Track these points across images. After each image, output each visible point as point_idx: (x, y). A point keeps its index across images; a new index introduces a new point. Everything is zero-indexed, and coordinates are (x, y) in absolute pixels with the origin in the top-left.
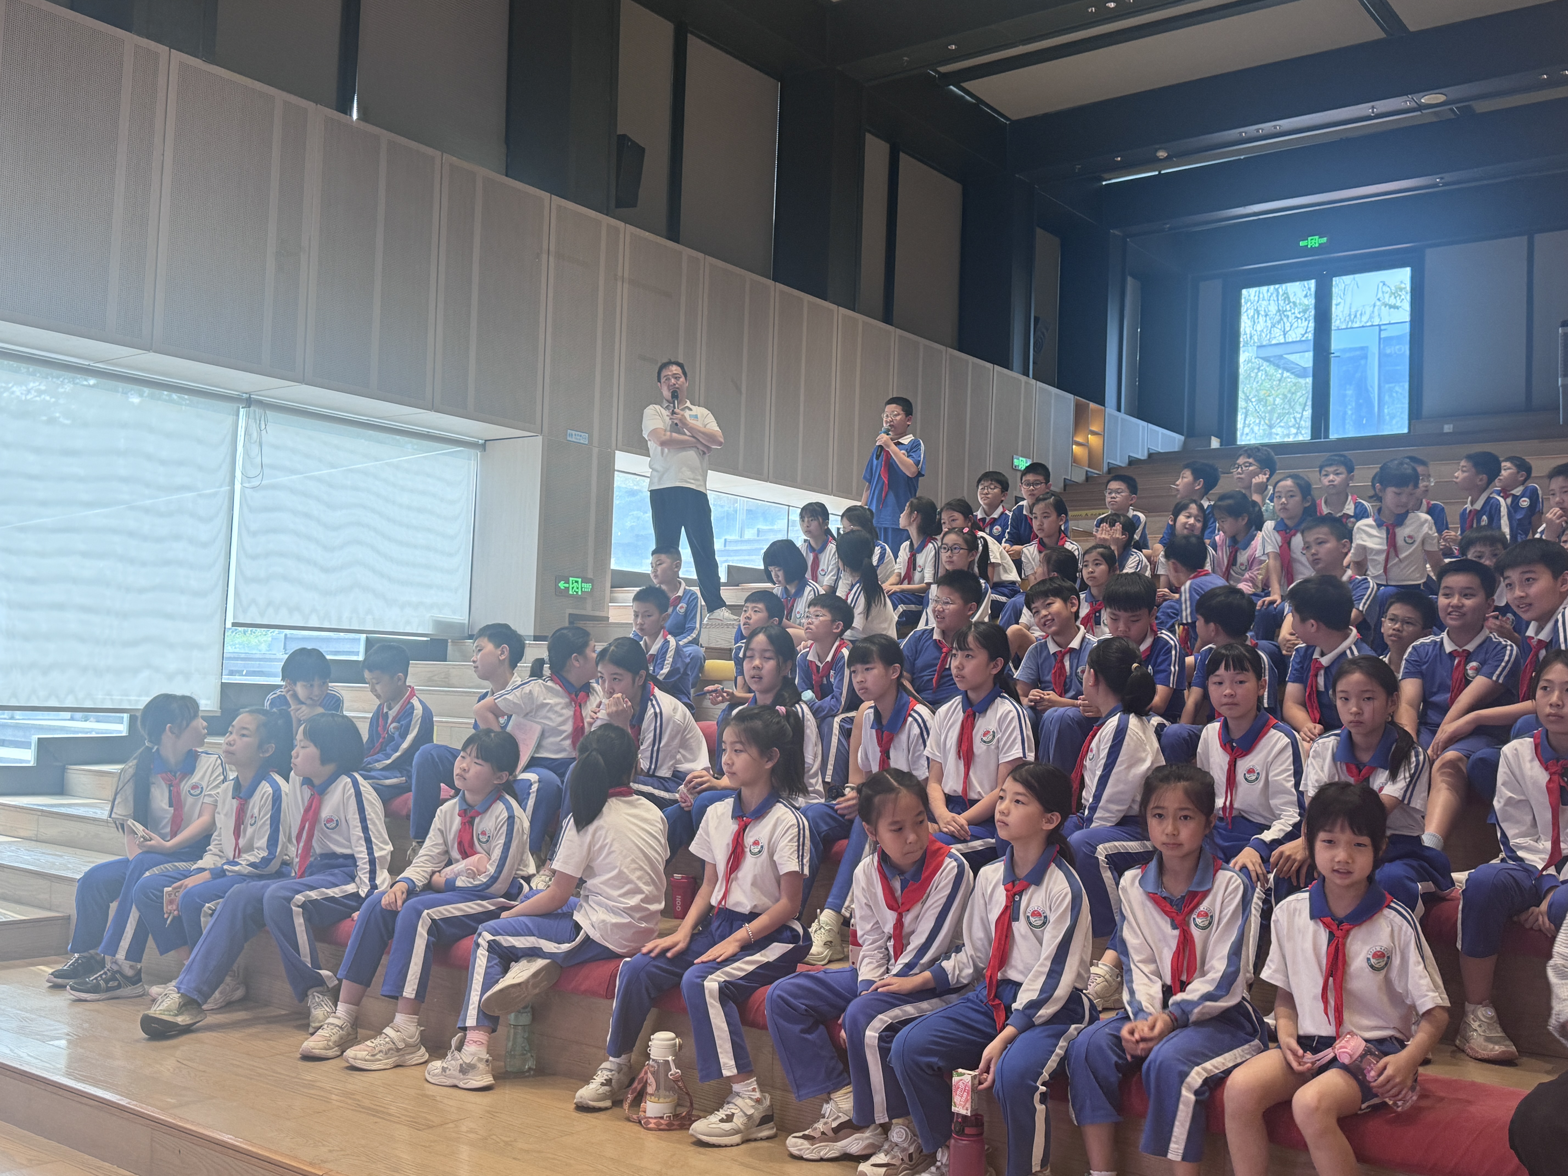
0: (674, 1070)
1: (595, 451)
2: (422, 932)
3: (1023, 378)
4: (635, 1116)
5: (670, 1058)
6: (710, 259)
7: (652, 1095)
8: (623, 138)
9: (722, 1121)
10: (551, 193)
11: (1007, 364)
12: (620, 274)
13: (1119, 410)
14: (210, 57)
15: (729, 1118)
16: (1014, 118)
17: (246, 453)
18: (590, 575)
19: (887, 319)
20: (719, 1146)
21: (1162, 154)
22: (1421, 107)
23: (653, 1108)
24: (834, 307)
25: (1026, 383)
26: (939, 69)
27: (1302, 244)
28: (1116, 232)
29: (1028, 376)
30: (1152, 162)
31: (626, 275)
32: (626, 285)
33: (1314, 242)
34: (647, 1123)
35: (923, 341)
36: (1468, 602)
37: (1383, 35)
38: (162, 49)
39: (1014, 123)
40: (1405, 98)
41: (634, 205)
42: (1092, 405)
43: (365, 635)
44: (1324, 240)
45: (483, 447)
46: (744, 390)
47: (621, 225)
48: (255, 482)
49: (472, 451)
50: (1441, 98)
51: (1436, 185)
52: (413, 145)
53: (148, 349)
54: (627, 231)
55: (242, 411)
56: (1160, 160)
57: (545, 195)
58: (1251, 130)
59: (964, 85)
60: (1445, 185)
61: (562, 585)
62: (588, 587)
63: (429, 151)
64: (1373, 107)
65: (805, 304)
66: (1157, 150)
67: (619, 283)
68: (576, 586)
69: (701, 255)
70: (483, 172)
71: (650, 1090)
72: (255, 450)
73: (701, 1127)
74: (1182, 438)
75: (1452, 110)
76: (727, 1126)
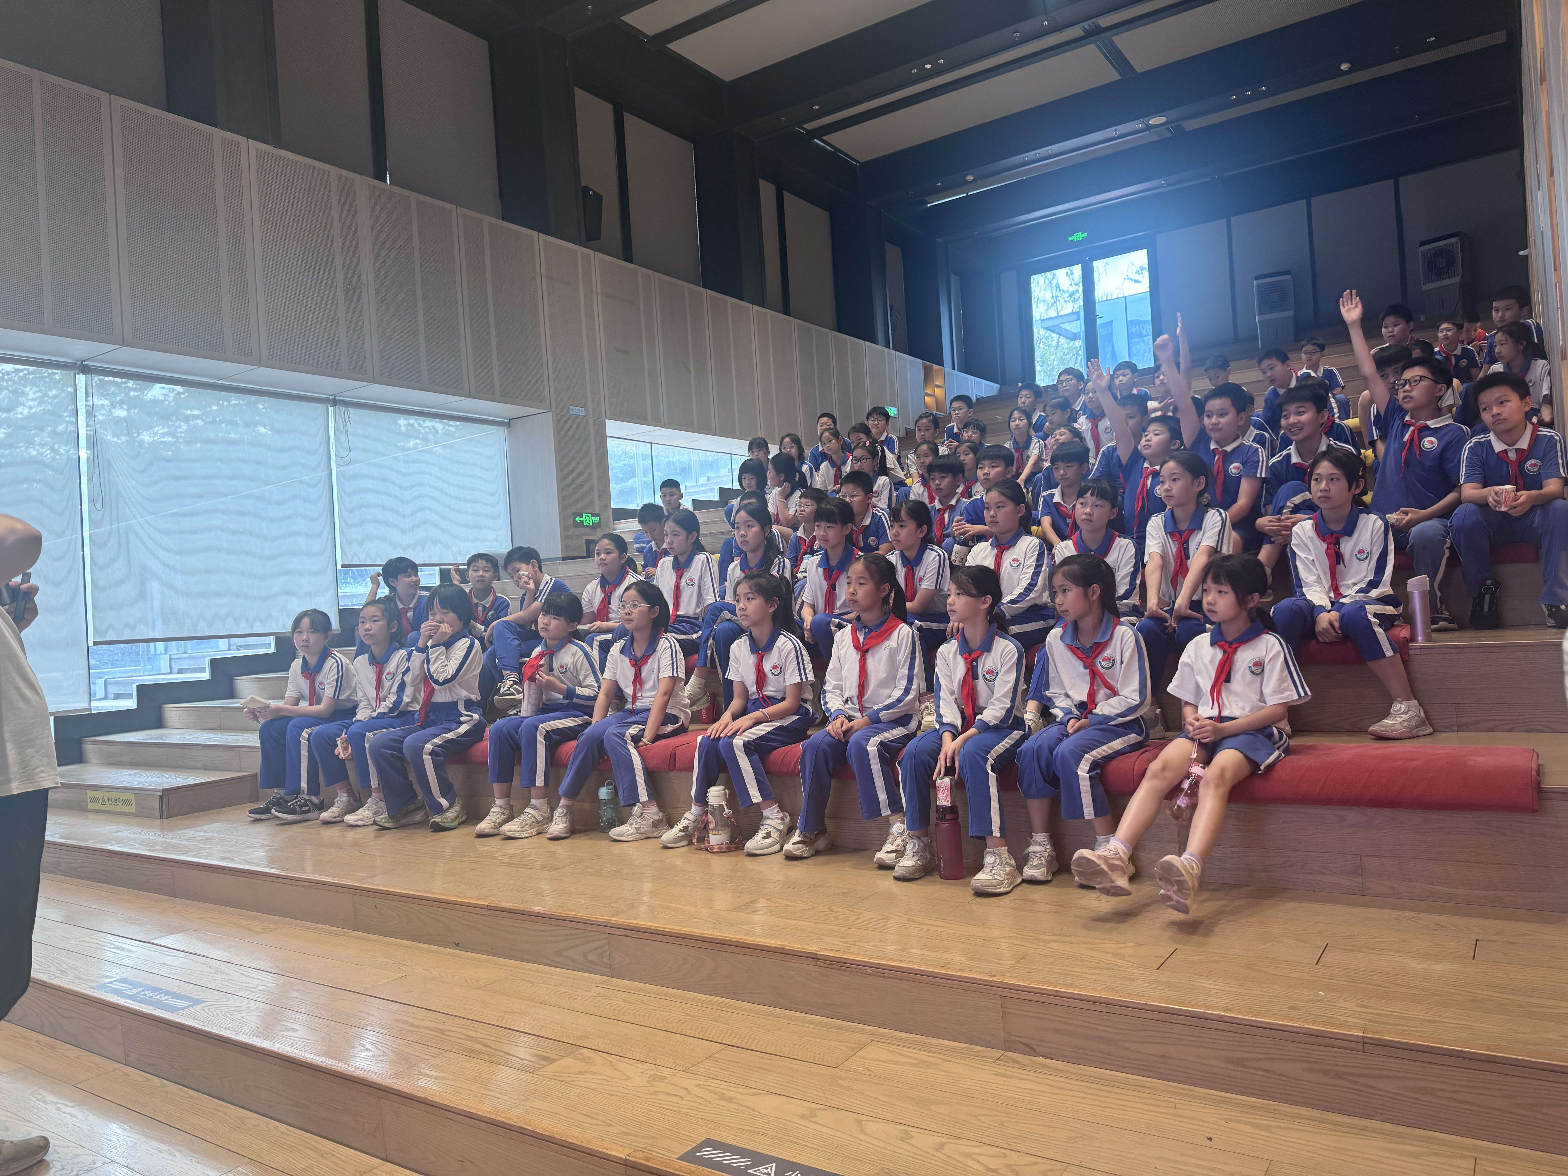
0: (727, 811)
1: (591, 420)
2: (540, 739)
3: (886, 350)
4: (702, 846)
5: (723, 803)
6: (658, 275)
7: (712, 830)
8: (586, 189)
9: (764, 838)
10: (539, 232)
11: (873, 340)
12: (594, 289)
13: (954, 369)
14: (278, 143)
15: (768, 835)
16: (862, 161)
17: (337, 440)
18: (597, 512)
19: (786, 311)
20: (764, 855)
21: (970, 178)
22: (1149, 128)
23: (716, 839)
24: (749, 305)
25: (889, 353)
26: (805, 126)
27: (1070, 239)
28: (940, 240)
29: (889, 348)
30: (963, 184)
31: (599, 290)
32: (599, 297)
33: (1078, 236)
34: (712, 848)
35: (814, 327)
36: (1223, 420)
37: (1119, 77)
38: (242, 139)
39: (862, 164)
40: (1136, 122)
41: (599, 238)
42: (935, 366)
43: (438, 568)
44: (1085, 235)
45: (508, 424)
46: (692, 370)
47: (591, 252)
48: (347, 460)
49: (501, 428)
50: (1163, 119)
51: (1161, 186)
52: (436, 202)
53: (260, 365)
54: (597, 257)
55: (330, 409)
56: (967, 183)
57: (534, 233)
58: (1031, 155)
59: (824, 138)
60: (1168, 185)
61: (578, 519)
62: (596, 520)
63: (447, 206)
64: (1116, 130)
65: (729, 304)
66: (966, 175)
67: (595, 296)
68: (588, 520)
69: (651, 272)
70: (487, 219)
71: (711, 826)
72: (343, 437)
73: (751, 844)
74: (998, 386)
75: (1168, 129)
76: (769, 841)
